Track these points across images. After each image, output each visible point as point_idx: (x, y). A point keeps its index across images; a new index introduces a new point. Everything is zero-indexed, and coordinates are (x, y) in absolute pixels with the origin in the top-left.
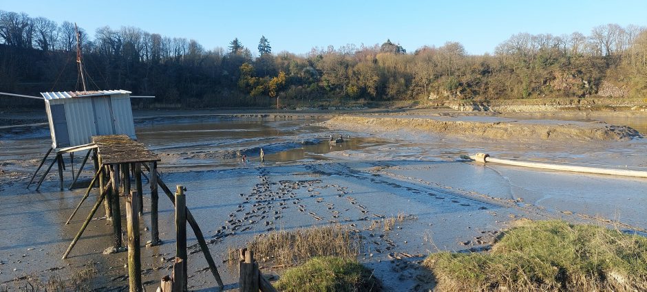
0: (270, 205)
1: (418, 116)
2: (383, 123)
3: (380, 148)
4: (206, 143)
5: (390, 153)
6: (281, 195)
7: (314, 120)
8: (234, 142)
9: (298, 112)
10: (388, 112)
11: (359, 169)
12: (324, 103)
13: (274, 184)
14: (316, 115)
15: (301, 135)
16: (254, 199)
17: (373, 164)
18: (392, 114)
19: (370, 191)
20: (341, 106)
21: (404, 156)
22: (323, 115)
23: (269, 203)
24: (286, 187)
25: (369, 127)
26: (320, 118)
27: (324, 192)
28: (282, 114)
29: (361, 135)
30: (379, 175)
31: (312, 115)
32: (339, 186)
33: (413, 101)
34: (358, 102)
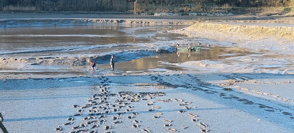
0: (102, 119)
1: (288, 24)
2: (247, 31)
3: (242, 58)
4: (57, 48)
5: (252, 64)
6: (117, 108)
7: (172, 26)
8: (86, 48)
9: (156, 18)
10: (255, 19)
11: (210, 82)
12: (185, 9)
13: (113, 95)
14: (175, 22)
15: (156, 43)
16: (87, 112)
17: (227, 76)
18: (258, 21)
19: (217, 107)
20: (203, 11)
21: (267, 68)
22: (182, 21)
23: (102, 117)
24: (126, 100)
25: (232, 35)
26: (179, 24)
27: (165, 106)
28: (139, 20)
29: (222, 44)
30: (230, 90)
31: (171, 21)
32: (183, 101)
33: (283, 8)
34: (222, 7)
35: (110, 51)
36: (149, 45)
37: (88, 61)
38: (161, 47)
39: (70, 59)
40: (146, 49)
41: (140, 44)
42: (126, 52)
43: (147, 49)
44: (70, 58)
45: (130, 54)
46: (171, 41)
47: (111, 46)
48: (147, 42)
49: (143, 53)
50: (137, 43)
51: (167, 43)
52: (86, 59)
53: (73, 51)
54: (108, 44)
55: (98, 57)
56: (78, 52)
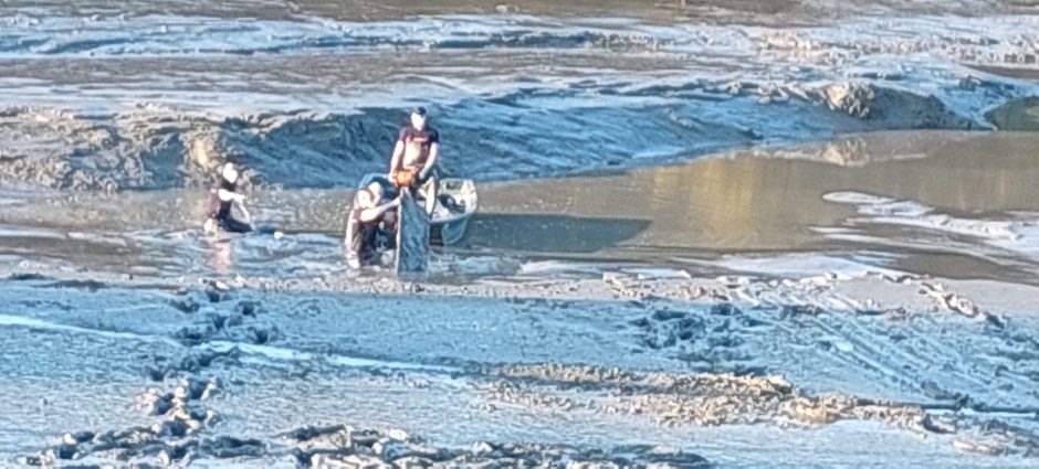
35: (411, 80)
36: (779, 42)
37: (201, 152)
38: (883, 64)
39: (42, 126)
40: (734, 81)
41: (704, 29)
42: (553, 95)
43: (749, 78)
44: (40, 119)
45: (582, 111)
46: (986, 21)
47: (439, 39)
48: (768, 19)
49: (710, 109)
50: (671, 24)
51: (946, 33)
52: (185, 138)
53: (87, 64)
54: (416, 15)
55: (289, 126)
56: (126, 72)
